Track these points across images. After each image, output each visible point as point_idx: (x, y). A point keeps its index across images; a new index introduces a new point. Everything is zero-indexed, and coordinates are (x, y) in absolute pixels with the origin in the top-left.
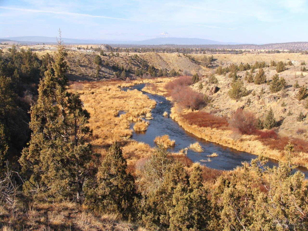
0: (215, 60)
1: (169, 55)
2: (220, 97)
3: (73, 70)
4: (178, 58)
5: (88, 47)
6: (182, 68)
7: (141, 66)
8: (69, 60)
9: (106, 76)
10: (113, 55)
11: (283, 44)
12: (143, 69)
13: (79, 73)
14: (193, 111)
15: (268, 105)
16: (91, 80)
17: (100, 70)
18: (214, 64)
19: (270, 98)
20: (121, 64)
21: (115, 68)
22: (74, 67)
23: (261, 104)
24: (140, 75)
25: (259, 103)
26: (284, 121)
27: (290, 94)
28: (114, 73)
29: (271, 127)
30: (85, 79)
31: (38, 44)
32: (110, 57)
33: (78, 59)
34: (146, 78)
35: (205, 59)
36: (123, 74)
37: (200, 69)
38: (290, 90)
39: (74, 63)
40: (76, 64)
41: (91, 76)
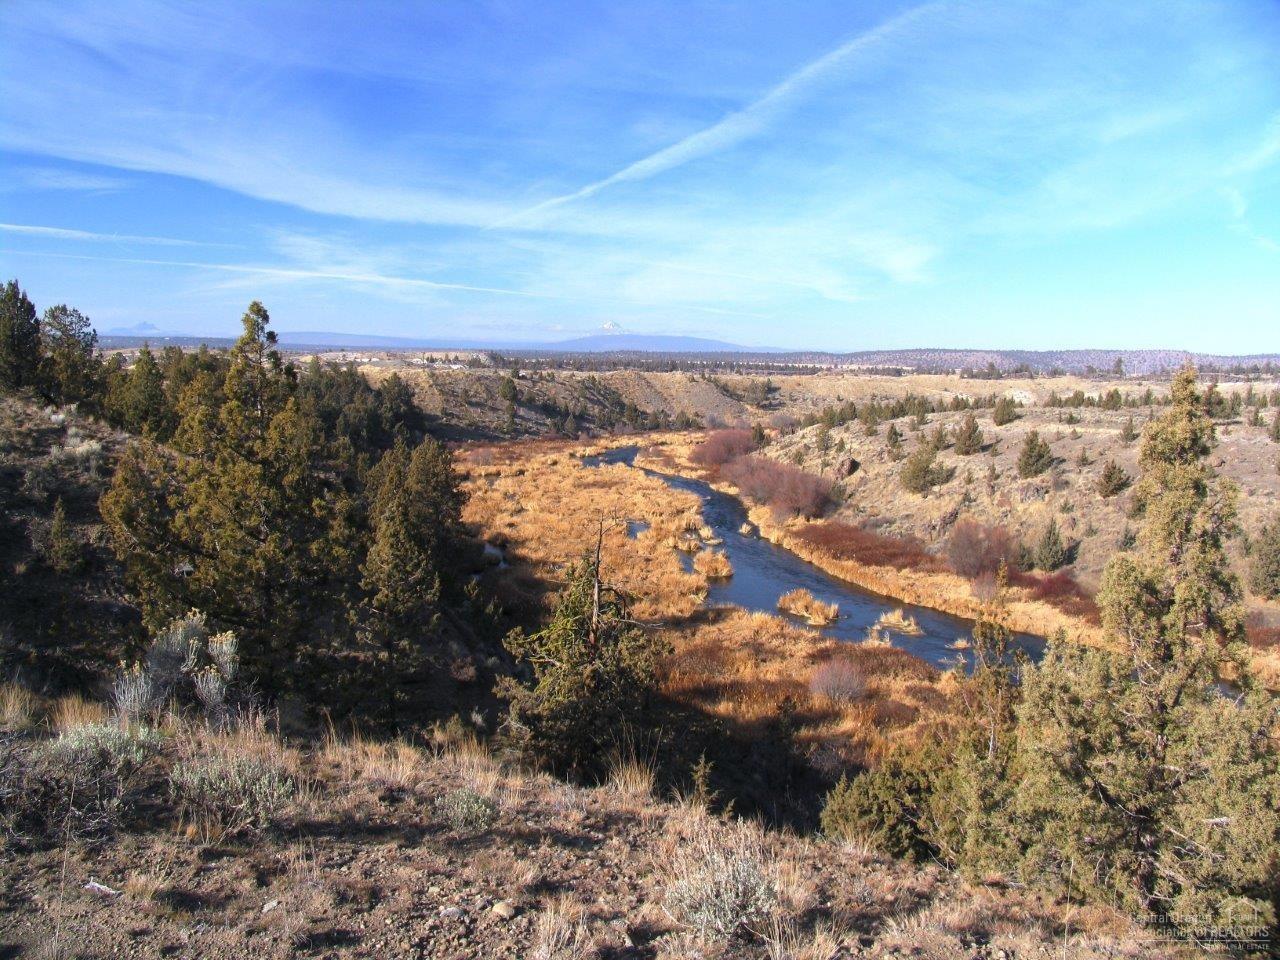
0: (776, 389)
1: (666, 375)
2: (868, 486)
3: (452, 415)
4: (689, 384)
5: (447, 356)
6: (702, 410)
7: (606, 403)
8: (441, 390)
9: (530, 428)
10: (542, 378)
11: (893, 352)
12: (612, 412)
13: (467, 422)
14: (808, 520)
15: (1020, 508)
16: (497, 438)
17: (515, 415)
18: (774, 399)
19: (1025, 490)
20: (563, 399)
21: (549, 409)
22: (455, 406)
23: (1001, 504)
24: (609, 425)
25: (996, 502)
26: (1081, 549)
27: (1071, 481)
28: (548, 421)
29: (1054, 566)
30: (481, 435)
31: (331, 351)
32: (535, 383)
33: (462, 386)
34: (623, 434)
35: (754, 388)
36: (569, 424)
37: (742, 411)
38: (1069, 471)
39: (454, 396)
40: (459, 399)
41: (496, 428)
